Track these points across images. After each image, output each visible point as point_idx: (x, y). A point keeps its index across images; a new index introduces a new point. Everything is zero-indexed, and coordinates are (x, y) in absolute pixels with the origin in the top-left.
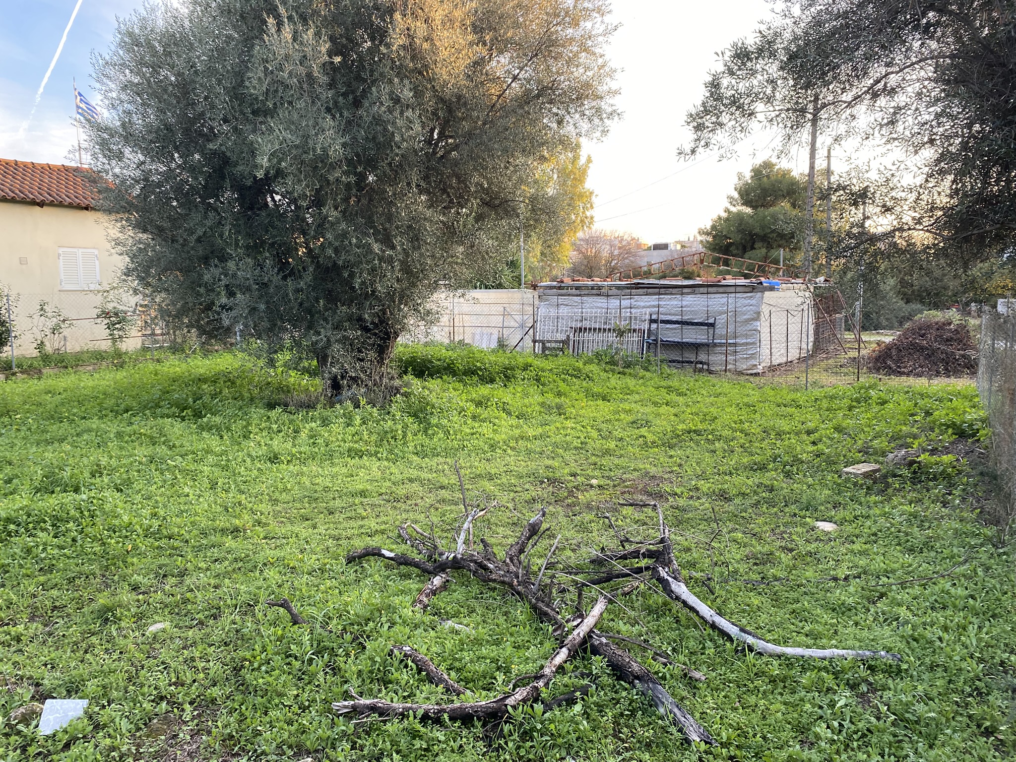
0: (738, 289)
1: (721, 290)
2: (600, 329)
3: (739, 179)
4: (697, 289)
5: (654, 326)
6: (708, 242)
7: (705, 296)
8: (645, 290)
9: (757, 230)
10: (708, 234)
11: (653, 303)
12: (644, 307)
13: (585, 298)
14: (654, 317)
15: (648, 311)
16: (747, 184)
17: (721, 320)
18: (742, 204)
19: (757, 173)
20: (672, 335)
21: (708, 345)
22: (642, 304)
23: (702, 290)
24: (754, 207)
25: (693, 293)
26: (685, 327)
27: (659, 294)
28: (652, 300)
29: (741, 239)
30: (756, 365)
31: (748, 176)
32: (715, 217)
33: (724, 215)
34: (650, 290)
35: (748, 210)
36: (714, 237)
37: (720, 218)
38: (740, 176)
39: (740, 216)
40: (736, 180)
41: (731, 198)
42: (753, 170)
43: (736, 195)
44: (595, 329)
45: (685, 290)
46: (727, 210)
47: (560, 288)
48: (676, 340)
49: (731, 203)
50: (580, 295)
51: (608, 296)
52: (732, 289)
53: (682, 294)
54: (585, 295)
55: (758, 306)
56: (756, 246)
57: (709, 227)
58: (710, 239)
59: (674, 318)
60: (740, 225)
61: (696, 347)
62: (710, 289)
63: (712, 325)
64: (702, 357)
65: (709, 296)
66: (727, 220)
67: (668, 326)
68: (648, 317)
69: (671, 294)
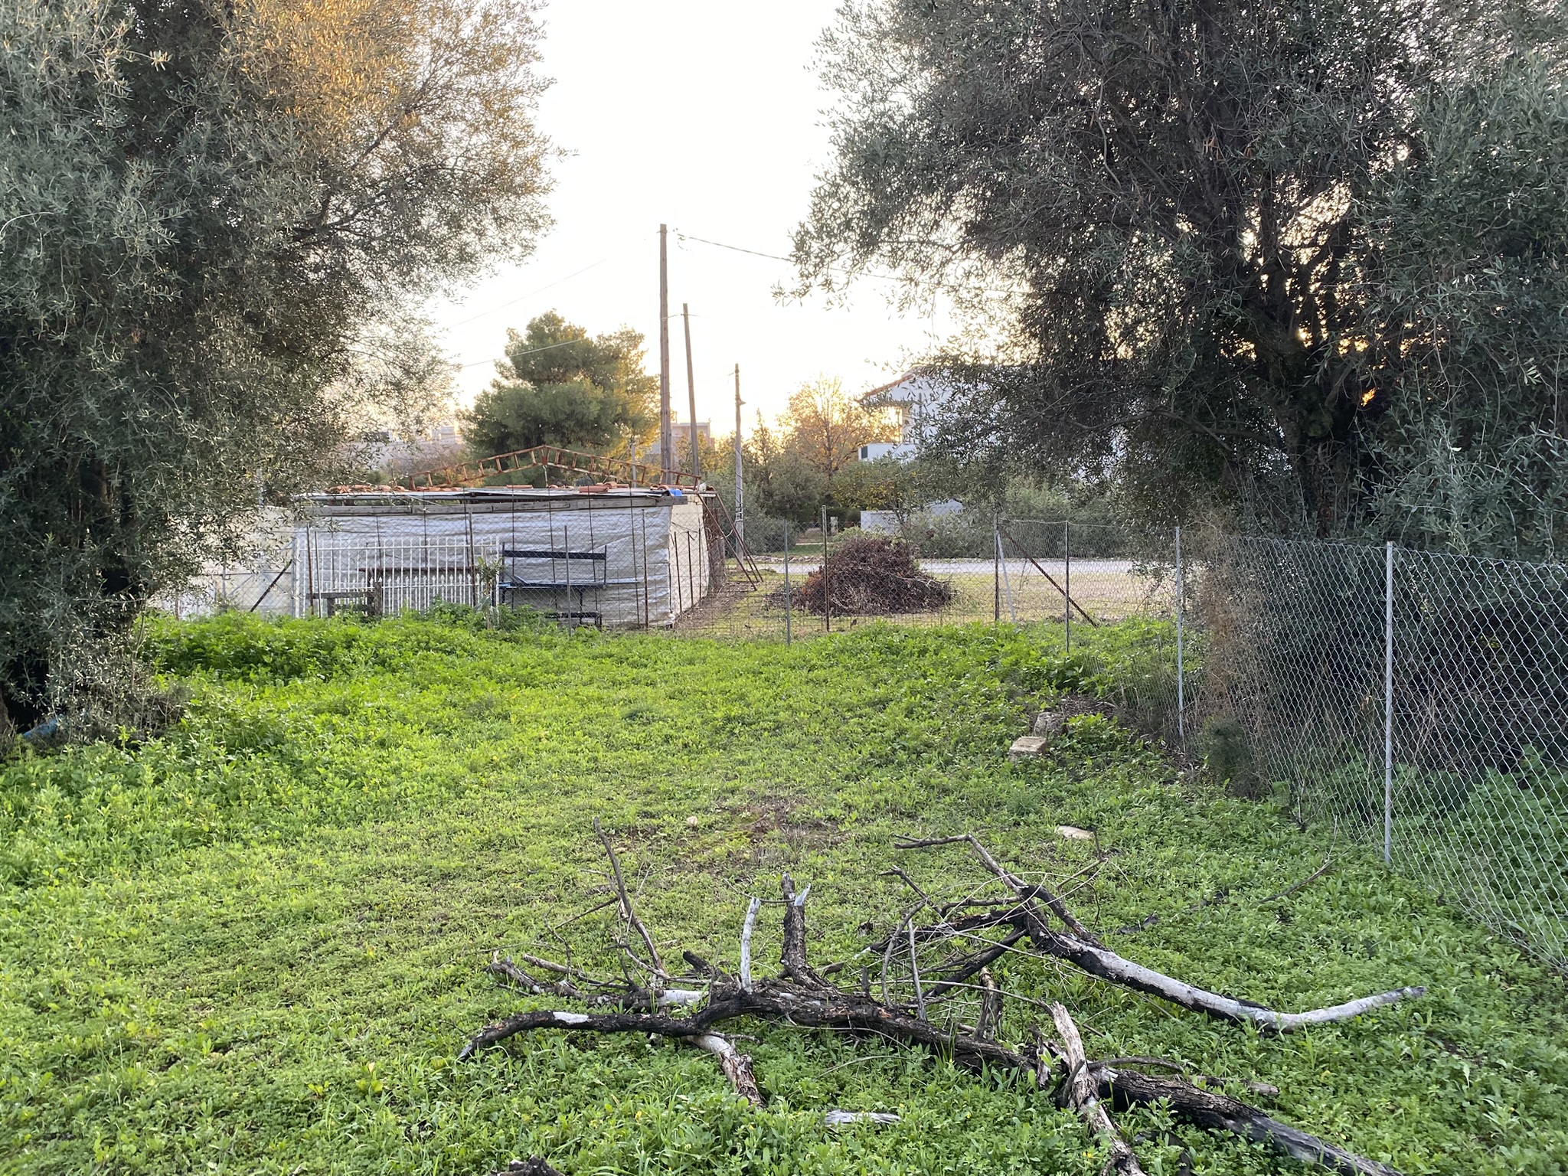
0: (636, 502)
1: (610, 503)
2: (416, 570)
3: (512, 339)
4: (573, 503)
5: (508, 561)
6: (471, 430)
7: (587, 513)
8: (489, 505)
9: (546, 414)
10: (470, 419)
11: (503, 526)
12: (488, 532)
13: (384, 519)
14: (508, 547)
15: (498, 537)
16: (523, 346)
17: (614, 548)
18: (519, 376)
19: (537, 332)
20: (538, 574)
21: (596, 587)
22: (486, 527)
23: (581, 503)
24: (537, 382)
25: (567, 509)
26: (558, 561)
27: (514, 511)
28: (501, 521)
29: (523, 428)
30: (666, 614)
31: (523, 333)
32: (480, 393)
33: (493, 391)
34: (496, 505)
35: (528, 386)
36: (481, 424)
37: (486, 395)
38: (512, 334)
39: (517, 392)
40: (506, 340)
41: (500, 366)
42: (530, 327)
43: (508, 362)
44: (407, 571)
45: (555, 504)
46: (496, 385)
47: (334, 502)
48: (545, 581)
49: (502, 373)
50: (373, 515)
51: (425, 514)
52: (627, 502)
53: (550, 510)
54: (383, 514)
55: (666, 526)
56: (545, 439)
57: (472, 409)
58: (473, 426)
59: (540, 548)
60: (520, 406)
61: (580, 590)
62: (594, 503)
63: (602, 557)
64: (589, 606)
65: (593, 512)
66: (498, 398)
67: (533, 560)
68: (498, 548)
69: (533, 510)
